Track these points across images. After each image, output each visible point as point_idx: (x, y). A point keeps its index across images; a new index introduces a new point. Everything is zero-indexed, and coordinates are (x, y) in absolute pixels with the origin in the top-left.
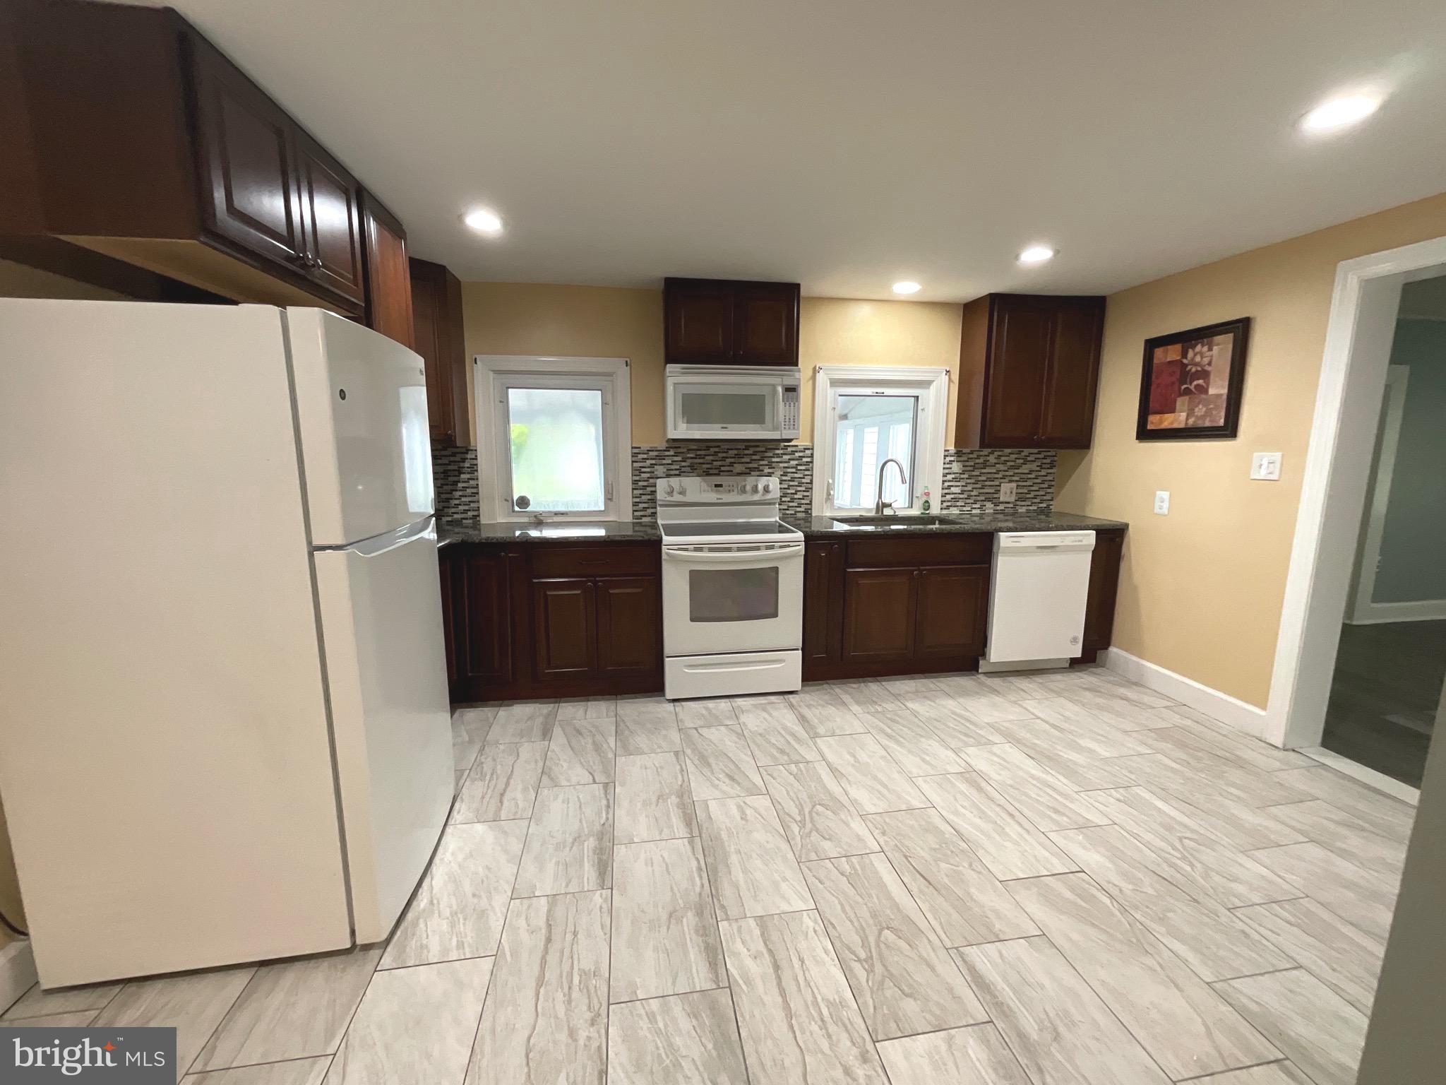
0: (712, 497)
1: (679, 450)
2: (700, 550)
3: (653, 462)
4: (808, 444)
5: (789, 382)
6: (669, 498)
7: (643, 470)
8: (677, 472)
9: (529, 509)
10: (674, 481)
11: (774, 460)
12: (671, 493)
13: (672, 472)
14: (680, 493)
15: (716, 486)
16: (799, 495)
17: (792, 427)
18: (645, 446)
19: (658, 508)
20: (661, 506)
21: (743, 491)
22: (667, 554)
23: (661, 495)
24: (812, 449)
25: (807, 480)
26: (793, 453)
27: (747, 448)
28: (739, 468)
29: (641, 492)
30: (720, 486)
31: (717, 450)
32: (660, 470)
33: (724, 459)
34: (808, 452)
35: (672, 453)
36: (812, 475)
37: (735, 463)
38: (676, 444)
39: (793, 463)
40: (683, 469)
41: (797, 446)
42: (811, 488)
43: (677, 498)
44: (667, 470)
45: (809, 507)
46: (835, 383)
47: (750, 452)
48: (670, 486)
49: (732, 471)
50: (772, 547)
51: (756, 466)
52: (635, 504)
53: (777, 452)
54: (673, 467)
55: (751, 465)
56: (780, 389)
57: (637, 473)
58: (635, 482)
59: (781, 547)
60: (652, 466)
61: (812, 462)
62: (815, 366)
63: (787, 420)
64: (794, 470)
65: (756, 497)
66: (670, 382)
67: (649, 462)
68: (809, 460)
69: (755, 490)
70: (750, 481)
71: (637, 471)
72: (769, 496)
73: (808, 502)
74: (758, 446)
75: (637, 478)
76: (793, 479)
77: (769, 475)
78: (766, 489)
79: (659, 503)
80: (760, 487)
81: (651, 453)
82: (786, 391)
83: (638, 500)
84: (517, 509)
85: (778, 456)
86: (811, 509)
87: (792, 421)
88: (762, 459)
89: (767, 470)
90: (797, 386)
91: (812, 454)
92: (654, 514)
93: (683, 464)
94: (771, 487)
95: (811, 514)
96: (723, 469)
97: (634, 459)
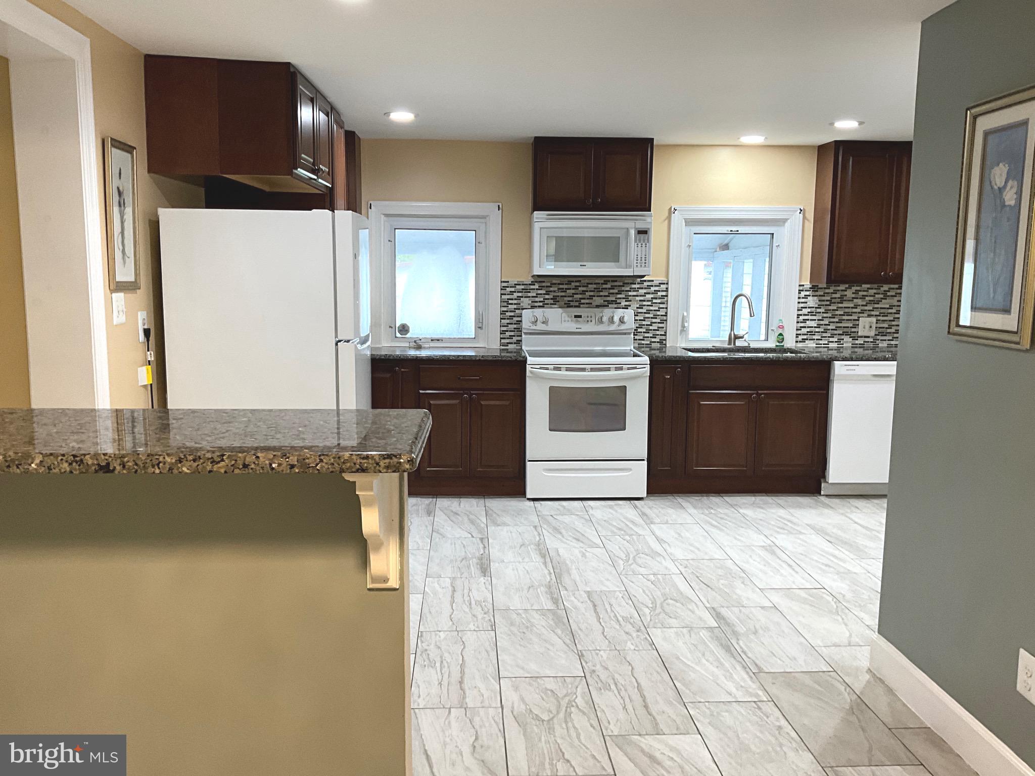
0: (572, 326)
1: (544, 284)
2: (559, 369)
3: (520, 294)
4: (664, 279)
5: (641, 226)
6: (534, 327)
7: (510, 302)
8: (541, 304)
9: (408, 336)
10: (538, 312)
11: (630, 293)
12: (535, 322)
13: (536, 304)
14: (543, 323)
15: (576, 316)
16: (654, 327)
17: (643, 265)
18: (513, 281)
19: (523, 336)
20: (526, 333)
21: (601, 321)
22: (531, 372)
23: (526, 324)
24: (667, 284)
25: (662, 312)
26: (649, 287)
27: (606, 283)
28: (598, 301)
29: (508, 321)
30: (580, 317)
31: (577, 284)
32: (526, 302)
33: (584, 292)
34: (663, 287)
35: (536, 286)
36: (667, 308)
37: (594, 296)
38: (540, 279)
39: (649, 296)
40: (546, 301)
41: (653, 281)
42: (666, 320)
43: (540, 327)
44: (532, 302)
45: (664, 338)
46: (689, 222)
47: (609, 286)
48: (534, 316)
49: (591, 304)
50: (621, 369)
51: (614, 299)
52: (503, 332)
53: (634, 286)
54: (537, 299)
55: (608, 299)
56: (633, 232)
57: (505, 304)
58: (503, 313)
59: (629, 369)
60: (519, 298)
61: (667, 296)
62: (671, 208)
63: (639, 259)
64: (649, 303)
65: (613, 328)
66: (537, 227)
67: (516, 295)
68: (664, 294)
69: (611, 320)
70: (607, 313)
71: (505, 303)
72: (623, 327)
73: (663, 333)
74: (616, 281)
75: (505, 309)
76: (648, 312)
77: (626, 307)
78: (622, 321)
79: (524, 331)
80: (616, 319)
81: (518, 287)
82: (638, 233)
83: (505, 329)
84: (398, 335)
85: (635, 290)
86: (665, 340)
87: (643, 259)
88: (620, 293)
89: (624, 303)
90: (649, 229)
91: (667, 288)
92: (519, 342)
93: (547, 297)
94: (626, 319)
95: (665, 344)
96: (583, 301)
97: (503, 292)
